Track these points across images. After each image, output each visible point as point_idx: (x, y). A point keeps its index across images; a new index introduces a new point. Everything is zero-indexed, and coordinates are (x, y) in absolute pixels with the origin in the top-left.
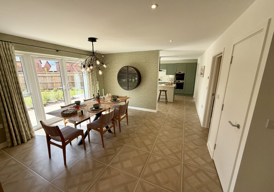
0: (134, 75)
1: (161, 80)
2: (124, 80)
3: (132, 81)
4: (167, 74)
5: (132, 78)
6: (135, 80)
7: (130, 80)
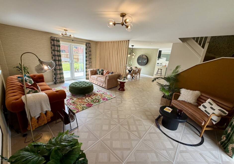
0: (145, 59)
1: (162, 64)
2: (140, 61)
3: (144, 62)
4: (166, 60)
5: (144, 61)
6: (145, 62)
7: (143, 61)
